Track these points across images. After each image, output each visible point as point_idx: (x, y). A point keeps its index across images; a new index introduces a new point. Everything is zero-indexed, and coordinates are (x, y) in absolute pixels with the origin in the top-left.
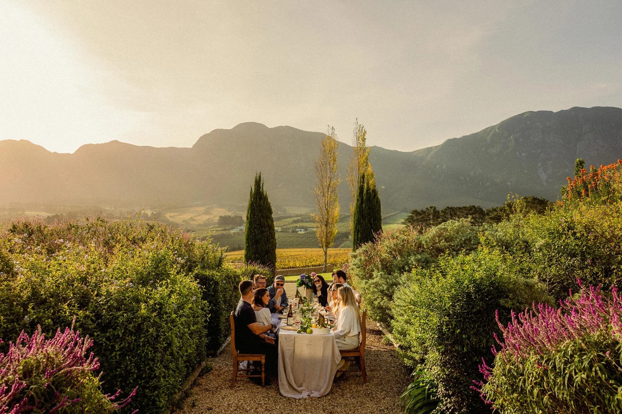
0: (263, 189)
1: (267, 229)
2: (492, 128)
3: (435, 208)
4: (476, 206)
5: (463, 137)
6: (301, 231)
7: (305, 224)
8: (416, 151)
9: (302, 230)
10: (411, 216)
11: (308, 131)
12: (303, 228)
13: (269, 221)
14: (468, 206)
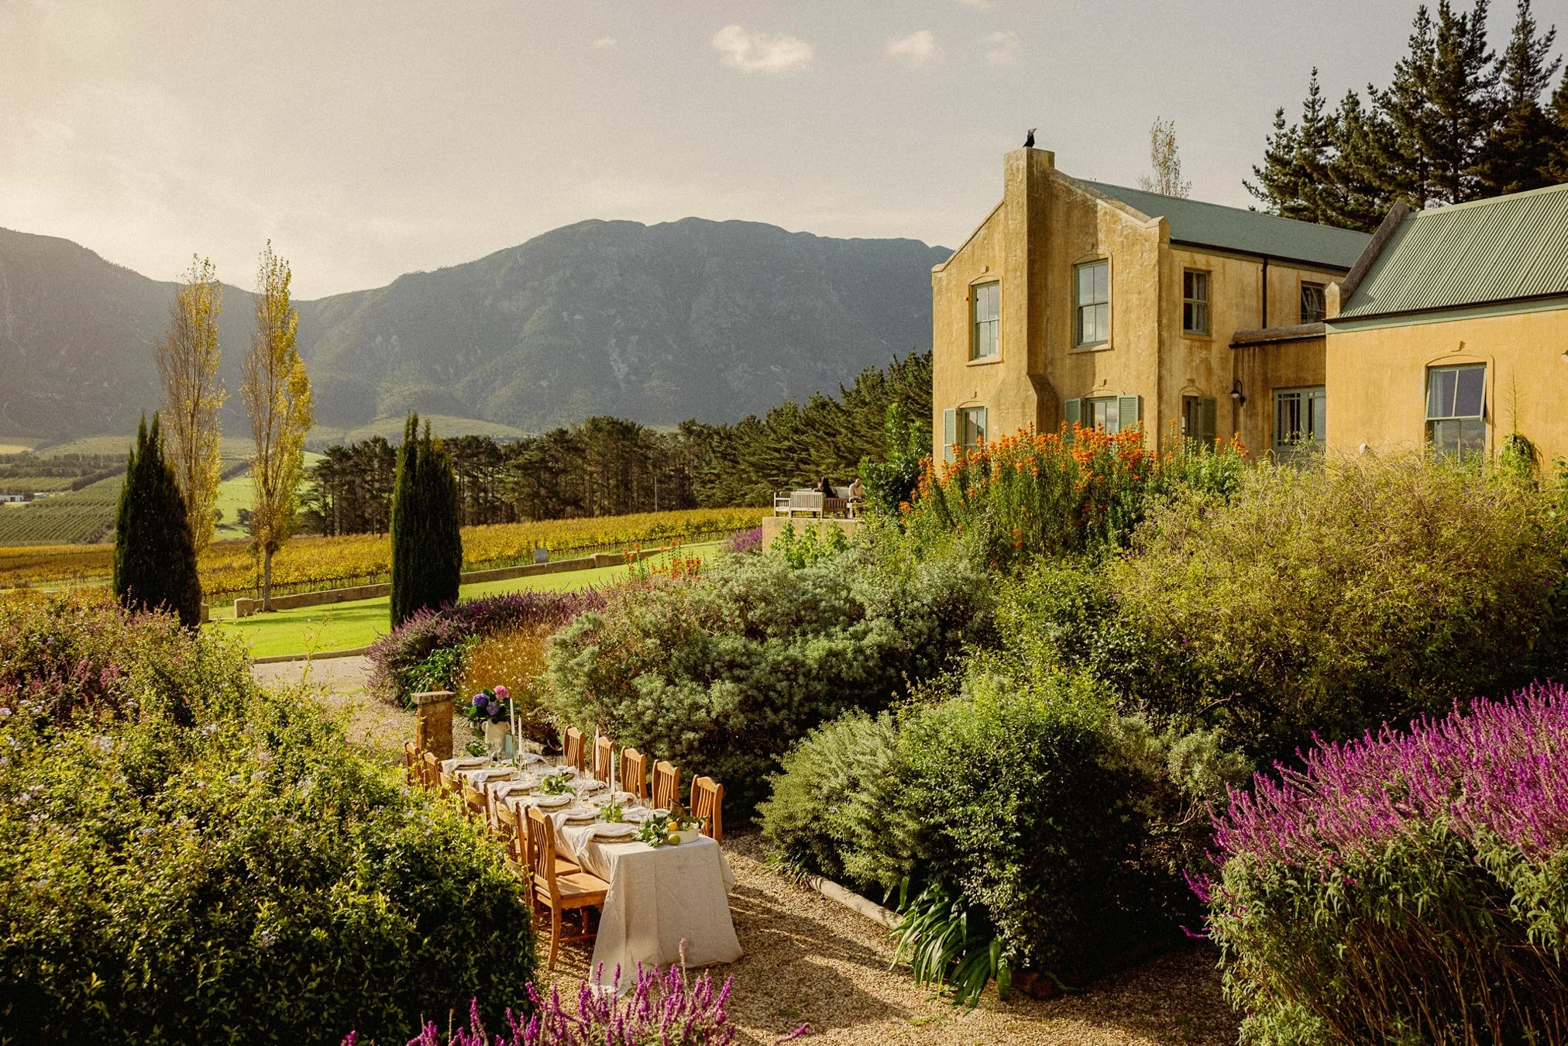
0: (162, 453)
1: (179, 553)
2: (510, 252)
3: (385, 443)
4: (481, 439)
5: (440, 270)
6: (13, 500)
7: (23, 483)
8: (326, 298)
9: (17, 497)
10: (328, 462)
11: (24, 231)
12: (18, 492)
13: (184, 533)
14: (461, 436)
